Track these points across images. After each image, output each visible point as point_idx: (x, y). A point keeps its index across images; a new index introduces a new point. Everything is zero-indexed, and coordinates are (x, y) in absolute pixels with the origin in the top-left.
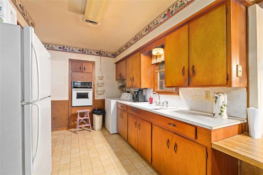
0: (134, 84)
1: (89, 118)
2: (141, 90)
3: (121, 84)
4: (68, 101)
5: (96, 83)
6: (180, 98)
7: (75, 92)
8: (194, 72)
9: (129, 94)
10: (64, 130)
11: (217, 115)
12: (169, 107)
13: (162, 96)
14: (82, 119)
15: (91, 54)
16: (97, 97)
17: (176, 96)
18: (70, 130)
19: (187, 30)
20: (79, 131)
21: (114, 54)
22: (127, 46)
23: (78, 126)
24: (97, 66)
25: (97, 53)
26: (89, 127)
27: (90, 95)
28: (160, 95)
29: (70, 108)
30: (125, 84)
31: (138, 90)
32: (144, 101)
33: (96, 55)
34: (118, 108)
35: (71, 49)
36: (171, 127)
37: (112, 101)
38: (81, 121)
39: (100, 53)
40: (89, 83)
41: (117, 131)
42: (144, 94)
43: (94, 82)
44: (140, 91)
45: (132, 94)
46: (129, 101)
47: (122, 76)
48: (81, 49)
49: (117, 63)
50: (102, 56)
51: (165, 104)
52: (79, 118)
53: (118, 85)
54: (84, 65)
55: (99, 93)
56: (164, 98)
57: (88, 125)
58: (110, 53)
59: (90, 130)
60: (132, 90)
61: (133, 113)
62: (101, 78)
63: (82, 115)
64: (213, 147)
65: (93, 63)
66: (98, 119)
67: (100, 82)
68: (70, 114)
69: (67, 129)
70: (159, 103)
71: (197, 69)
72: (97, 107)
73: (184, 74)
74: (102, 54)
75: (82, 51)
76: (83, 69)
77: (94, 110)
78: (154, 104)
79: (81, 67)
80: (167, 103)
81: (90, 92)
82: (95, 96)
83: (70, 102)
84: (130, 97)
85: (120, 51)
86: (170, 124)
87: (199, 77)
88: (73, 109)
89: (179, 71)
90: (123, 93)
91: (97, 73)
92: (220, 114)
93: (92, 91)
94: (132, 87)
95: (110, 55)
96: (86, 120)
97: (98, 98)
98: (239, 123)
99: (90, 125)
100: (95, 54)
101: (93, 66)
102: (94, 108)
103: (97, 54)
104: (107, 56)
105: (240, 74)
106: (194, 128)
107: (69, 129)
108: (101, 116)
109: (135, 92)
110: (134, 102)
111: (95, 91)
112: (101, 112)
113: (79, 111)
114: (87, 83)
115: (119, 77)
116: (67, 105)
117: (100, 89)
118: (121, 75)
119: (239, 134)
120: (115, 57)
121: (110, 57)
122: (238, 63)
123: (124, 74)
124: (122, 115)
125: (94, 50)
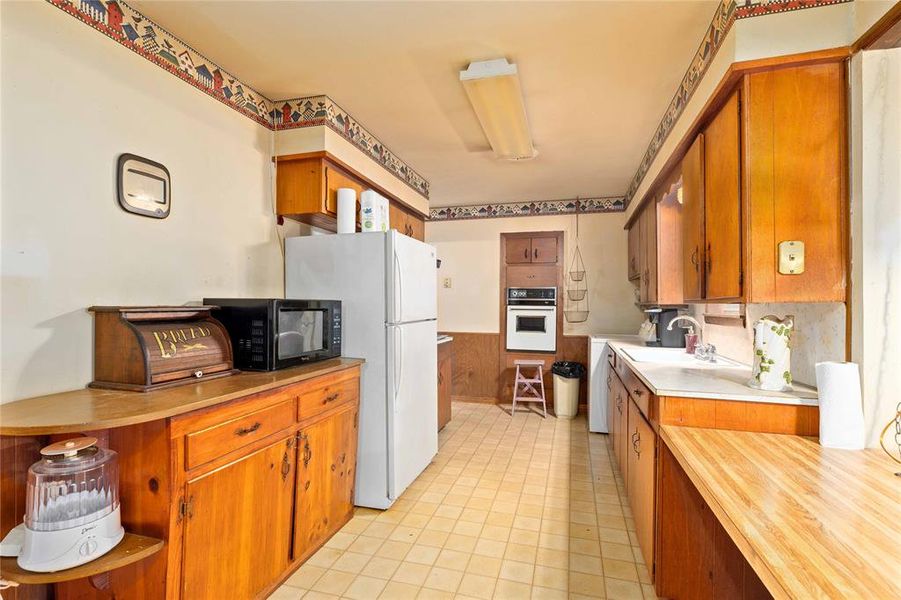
0: (649, 293)
1: (542, 381)
2: (667, 311)
4: (499, 335)
5: (566, 289)
6: (747, 337)
7: (513, 315)
8: (710, 262)
10: (490, 403)
13: (718, 330)
14: (528, 381)
15: (553, 211)
16: (571, 329)
17: (740, 329)
18: (502, 405)
20: (516, 411)
21: (621, 200)
23: (515, 399)
24: (569, 243)
25: (570, 206)
26: (539, 405)
27: (550, 324)
29: (503, 352)
31: (660, 310)
33: (566, 213)
34: (608, 360)
35: (505, 208)
37: (600, 340)
38: (526, 389)
39: (577, 207)
40: (547, 291)
43: (562, 287)
47: (636, 267)
48: (528, 205)
49: (629, 228)
50: (587, 212)
51: (710, 352)
52: (519, 379)
54: (536, 245)
55: (572, 317)
56: (720, 335)
57: (539, 400)
58: (608, 199)
59: (541, 412)
62: (579, 277)
63: (529, 372)
64: (660, 433)
65: (558, 236)
66: (564, 388)
67: (575, 286)
68: (502, 369)
69: (496, 404)
71: (713, 254)
72: (570, 357)
73: (697, 268)
74: (585, 207)
75: (531, 209)
76: (534, 256)
77: (560, 364)
79: (529, 250)
80: (714, 351)
81: (550, 316)
82: (564, 326)
83: (503, 337)
85: (632, 192)
87: (715, 275)
88: (509, 355)
91: (569, 263)
93: (554, 313)
94: (647, 300)
95: (608, 206)
96: (537, 386)
97: (572, 331)
99: (544, 400)
100: (565, 210)
101: (560, 244)
102: (560, 360)
103: (570, 209)
104: (600, 209)
107: (500, 403)
108: (575, 382)
111: (564, 313)
112: (572, 371)
113: (519, 362)
114: (541, 291)
115: (632, 272)
116: (495, 347)
118: (634, 265)
120: (624, 209)
121: (608, 211)
123: (637, 261)
125: (561, 201)
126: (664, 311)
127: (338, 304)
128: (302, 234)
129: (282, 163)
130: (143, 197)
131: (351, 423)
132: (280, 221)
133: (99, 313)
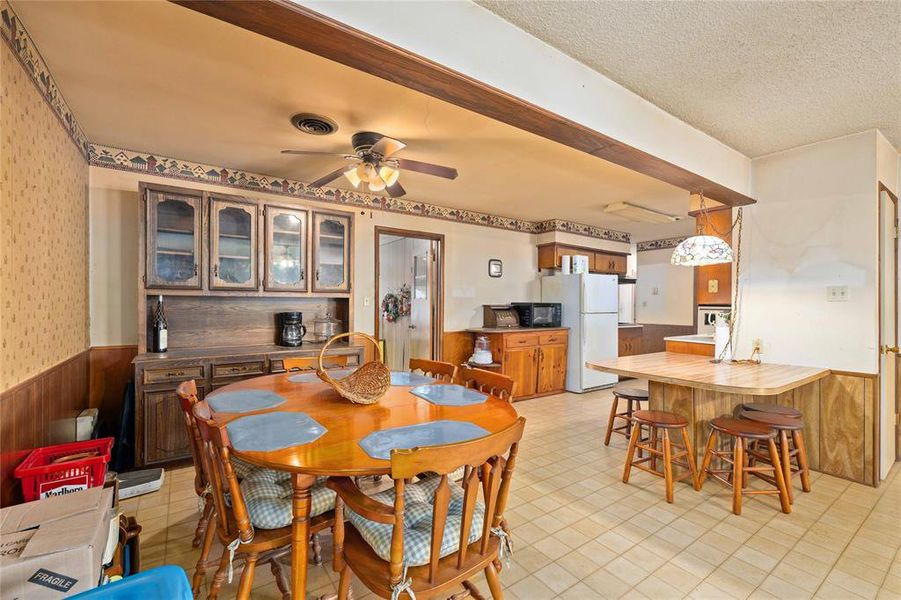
127: (560, 305)
128: (550, 275)
129: (540, 247)
130: (494, 269)
131: (563, 353)
132: (540, 271)
133: (485, 306)
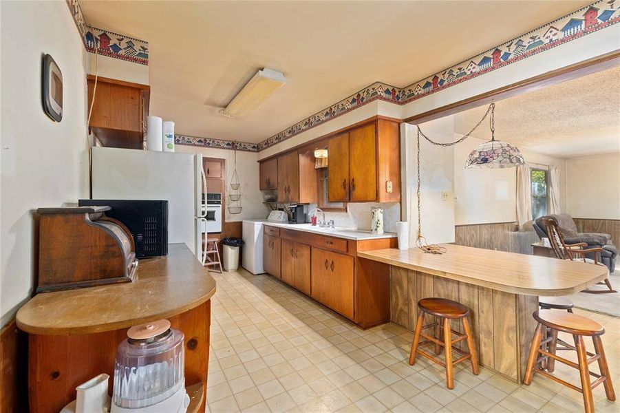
0: (290, 197)
1: (217, 251)
2: (300, 206)
3: (268, 197)
5: (227, 194)
6: (348, 216)
8: (354, 186)
9: (283, 212)
11: (374, 231)
12: (336, 228)
13: (327, 214)
15: (218, 146)
16: (229, 218)
17: (343, 214)
19: (347, 140)
21: (256, 146)
22: (279, 138)
24: (229, 165)
25: (228, 144)
27: (218, 216)
28: (325, 213)
30: (274, 197)
31: (296, 206)
32: (305, 223)
33: (226, 149)
34: (265, 233)
35: (186, 139)
36: (328, 245)
37: (256, 223)
39: (233, 146)
41: (264, 270)
42: (305, 212)
43: (224, 194)
44: (299, 208)
45: (287, 212)
46: (283, 222)
47: (271, 184)
48: (202, 140)
49: (261, 162)
50: (237, 150)
51: (331, 224)
53: (264, 197)
54: (208, 165)
55: (232, 210)
56: (329, 216)
57: (216, 263)
58: (250, 144)
59: (219, 271)
60: (288, 206)
61: (288, 238)
62: (236, 187)
64: (359, 255)
65: (222, 162)
66: (231, 253)
67: (234, 193)
70: (324, 224)
71: (356, 183)
72: (229, 235)
73: (345, 188)
74: (237, 147)
75: (205, 143)
77: (225, 239)
78: (317, 226)
80: (333, 223)
81: (218, 210)
82: (226, 216)
84: (284, 217)
85: (268, 143)
86: (327, 242)
87: (358, 191)
89: (340, 184)
90: (273, 211)
91: (229, 178)
92: (376, 230)
93: (221, 208)
94: (287, 201)
95: (249, 148)
97: (231, 219)
98: (390, 236)
99: (220, 263)
100: (225, 146)
101: (223, 167)
102: (224, 237)
103: (228, 147)
104: (245, 149)
105: (390, 190)
106: (345, 242)
108: (237, 249)
109: (291, 209)
110: (290, 223)
111: (226, 208)
112: (238, 242)
114: (212, 195)
115: (265, 186)
117: (234, 204)
118: (268, 182)
119: (391, 247)
120: (258, 151)
121: (249, 151)
122: (388, 179)
123: (274, 180)
124: (271, 243)
125: (223, 141)
126: (298, 206)
132: (90, 131)
